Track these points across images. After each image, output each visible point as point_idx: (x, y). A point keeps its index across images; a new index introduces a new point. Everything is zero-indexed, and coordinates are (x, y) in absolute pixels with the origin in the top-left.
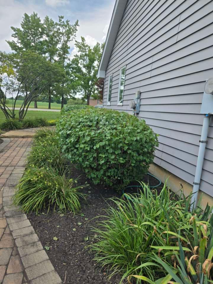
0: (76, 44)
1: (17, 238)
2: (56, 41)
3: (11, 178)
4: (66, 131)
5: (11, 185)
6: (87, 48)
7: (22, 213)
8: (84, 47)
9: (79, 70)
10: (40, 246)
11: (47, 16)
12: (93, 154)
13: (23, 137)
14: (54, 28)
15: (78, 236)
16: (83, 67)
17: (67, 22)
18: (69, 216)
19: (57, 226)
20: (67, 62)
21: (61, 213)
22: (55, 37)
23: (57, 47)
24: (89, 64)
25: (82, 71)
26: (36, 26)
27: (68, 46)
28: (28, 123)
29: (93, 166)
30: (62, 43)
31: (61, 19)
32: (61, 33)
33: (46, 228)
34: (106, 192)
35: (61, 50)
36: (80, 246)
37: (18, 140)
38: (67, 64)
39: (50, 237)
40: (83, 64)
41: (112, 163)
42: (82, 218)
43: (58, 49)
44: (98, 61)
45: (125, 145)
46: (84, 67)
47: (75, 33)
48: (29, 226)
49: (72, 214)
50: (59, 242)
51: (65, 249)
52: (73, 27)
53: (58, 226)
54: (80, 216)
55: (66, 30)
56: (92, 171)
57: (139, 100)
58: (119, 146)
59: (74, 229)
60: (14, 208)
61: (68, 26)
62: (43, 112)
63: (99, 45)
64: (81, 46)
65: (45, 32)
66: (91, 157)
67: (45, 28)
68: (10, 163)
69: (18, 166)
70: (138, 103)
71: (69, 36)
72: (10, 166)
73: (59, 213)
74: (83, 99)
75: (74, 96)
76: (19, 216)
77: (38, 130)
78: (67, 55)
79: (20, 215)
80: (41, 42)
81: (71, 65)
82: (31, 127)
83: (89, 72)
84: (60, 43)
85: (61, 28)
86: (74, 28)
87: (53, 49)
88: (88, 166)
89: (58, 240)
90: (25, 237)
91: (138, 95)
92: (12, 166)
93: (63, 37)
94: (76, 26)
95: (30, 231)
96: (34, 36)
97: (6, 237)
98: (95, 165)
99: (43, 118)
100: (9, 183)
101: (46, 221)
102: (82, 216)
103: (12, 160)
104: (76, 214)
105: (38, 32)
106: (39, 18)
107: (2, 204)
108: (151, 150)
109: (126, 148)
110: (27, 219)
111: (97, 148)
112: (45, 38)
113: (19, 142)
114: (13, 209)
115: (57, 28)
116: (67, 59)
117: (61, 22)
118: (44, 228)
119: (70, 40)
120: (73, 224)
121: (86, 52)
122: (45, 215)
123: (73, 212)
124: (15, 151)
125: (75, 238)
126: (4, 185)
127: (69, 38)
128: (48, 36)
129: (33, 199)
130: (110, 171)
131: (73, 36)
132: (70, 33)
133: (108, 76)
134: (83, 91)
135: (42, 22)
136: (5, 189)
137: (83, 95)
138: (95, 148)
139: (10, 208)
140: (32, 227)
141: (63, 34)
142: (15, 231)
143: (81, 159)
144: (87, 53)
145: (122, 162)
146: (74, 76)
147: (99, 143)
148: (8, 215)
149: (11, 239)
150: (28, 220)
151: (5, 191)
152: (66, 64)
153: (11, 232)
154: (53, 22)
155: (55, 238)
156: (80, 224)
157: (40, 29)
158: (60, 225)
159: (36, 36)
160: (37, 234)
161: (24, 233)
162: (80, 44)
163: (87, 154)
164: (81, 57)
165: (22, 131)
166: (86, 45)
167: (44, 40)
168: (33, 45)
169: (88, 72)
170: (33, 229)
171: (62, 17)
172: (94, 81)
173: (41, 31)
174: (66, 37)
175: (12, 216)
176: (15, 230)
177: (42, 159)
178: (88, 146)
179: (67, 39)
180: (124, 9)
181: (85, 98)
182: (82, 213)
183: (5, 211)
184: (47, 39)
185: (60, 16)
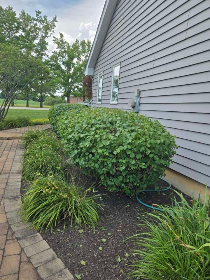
0: (54, 40)
1: (39, 266)
2: (33, 36)
3: (9, 187)
4: (78, 134)
5: (10, 197)
6: (66, 44)
7: (34, 232)
8: (63, 44)
9: (58, 67)
10: (69, 275)
11: (23, 10)
12: (111, 160)
13: (8, 139)
14: (31, 23)
15: (107, 257)
16: (62, 64)
17: (45, 17)
18: (89, 231)
19: (79, 245)
20: (45, 59)
21: (79, 229)
22: (32, 32)
23: (34, 43)
24: (68, 61)
25: (61, 68)
26: (11, 20)
27: (46, 42)
28: (10, 123)
29: (111, 172)
30: (39, 39)
31: (38, 14)
32: (38, 28)
33: (67, 249)
34: (119, 199)
35: (38, 46)
36: (114, 269)
37: (3, 142)
38: (46, 60)
39: (76, 261)
40: (62, 60)
41: (132, 168)
42: (103, 232)
43: (36, 44)
44: (77, 58)
45: (147, 149)
46: (64, 64)
47: (53, 29)
48: (48, 249)
49: (91, 228)
50: (88, 267)
51: (99, 275)
52: (51, 22)
53: (81, 246)
54: (101, 230)
55: (44, 25)
56: (108, 178)
57: (138, 99)
58: (141, 151)
59: (100, 248)
60: (24, 227)
61: (45, 21)
62: (21, 110)
63: (78, 42)
64: (60, 43)
65: (21, 27)
66: (109, 164)
67: (22, 22)
68: (2, 169)
69: (13, 173)
70: (137, 102)
71: (47, 32)
72: (3, 174)
73: (76, 228)
74: (63, 96)
75: (53, 94)
76: (32, 237)
77: (26, 131)
78: (45, 51)
79: (33, 235)
80: (16, 37)
81: (50, 61)
82: (14, 127)
83: (69, 69)
84: (37, 38)
85: (39, 23)
86: (52, 24)
87: (31, 45)
88: (105, 173)
89: (86, 264)
90: (48, 264)
91: (138, 93)
92: (5, 173)
93: (40, 32)
94: (54, 22)
95: (52, 256)
96: (9, 30)
97: (25, 266)
98: (114, 171)
99: (26, 117)
100: (8, 195)
101: (64, 239)
102: (102, 230)
103: (4, 166)
104: (96, 229)
105: (14, 26)
106: (15, 12)
107: (7, 222)
108: (172, 153)
109: (148, 152)
110: (42, 239)
111: (117, 153)
112: (21, 33)
113: (6, 145)
114: (22, 228)
115: (34, 23)
116: (45, 56)
117: (38, 17)
118: (65, 250)
119: (47, 36)
120: (97, 241)
121: (65, 48)
122: (61, 232)
123: (91, 225)
124: (4, 155)
125: (105, 260)
126: (3, 197)
127: (46, 33)
128: (24, 31)
129: (46, 214)
130: (129, 177)
131: (51, 32)
132: (48, 29)
133: (98, 74)
134: (63, 89)
135: (18, 16)
136: (5, 203)
137: (63, 93)
138: (115, 153)
139: (18, 227)
140: (51, 250)
141: (40, 29)
142: (33, 257)
143: (97, 166)
144: (66, 50)
145: (143, 167)
146: (53, 73)
147: (118, 147)
148: (19, 236)
149: (32, 269)
150: (44, 241)
151: (6, 205)
152: (44, 61)
153: (29, 258)
154: (30, 17)
155: (83, 263)
156: (104, 240)
157: (15, 24)
158: (82, 244)
159: (12, 31)
160: (60, 259)
161: (45, 259)
162: (58, 41)
163: (106, 160)
164: (60, 54)
165: (6, 132)
166: (65, 41)
167: (19, 35)
168: (8, 40)
169: (67, 69)
170: (54, 253)
171: (40, 12)
172: (74, 79)
173: (16, 26)
174: (44, 33)
175: (24, 237)
176: (33, 255)
177: (43, 164)
178: (106, 150)
179: (45, 35)
180: (116, 4)
181: (65, 95)
182: (101, 226)
183: (14, 231)
184: (23, 34)
185: (37, 11)
